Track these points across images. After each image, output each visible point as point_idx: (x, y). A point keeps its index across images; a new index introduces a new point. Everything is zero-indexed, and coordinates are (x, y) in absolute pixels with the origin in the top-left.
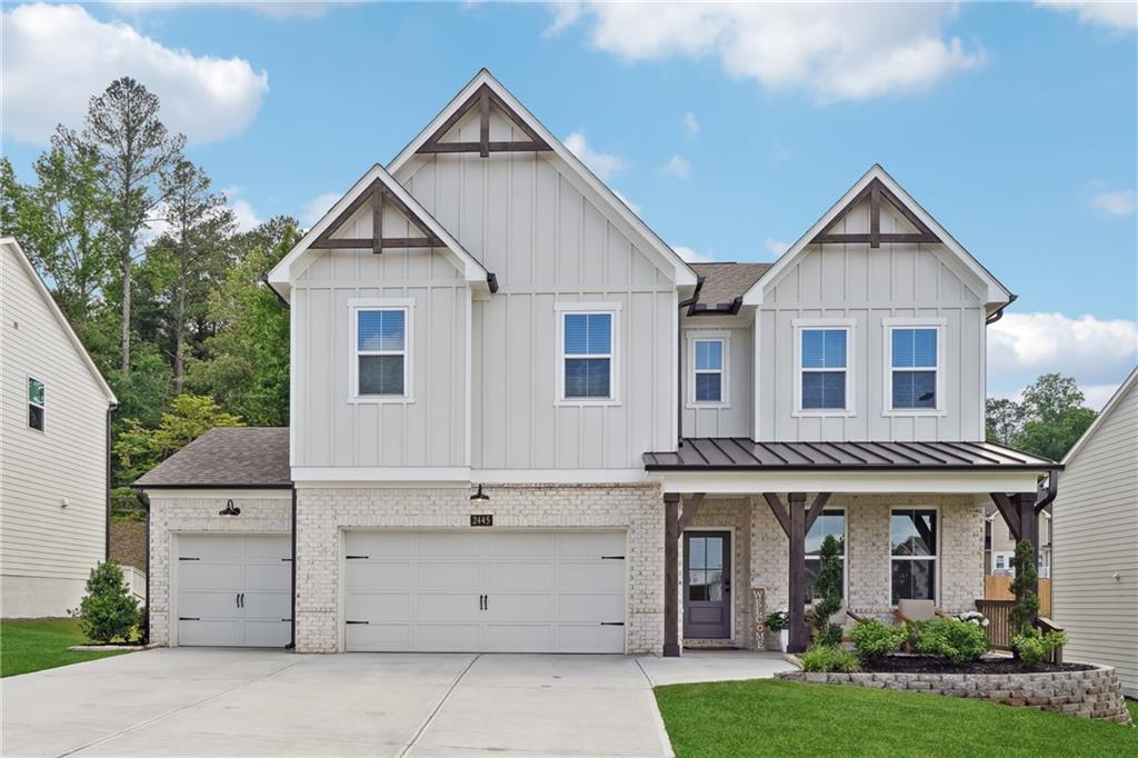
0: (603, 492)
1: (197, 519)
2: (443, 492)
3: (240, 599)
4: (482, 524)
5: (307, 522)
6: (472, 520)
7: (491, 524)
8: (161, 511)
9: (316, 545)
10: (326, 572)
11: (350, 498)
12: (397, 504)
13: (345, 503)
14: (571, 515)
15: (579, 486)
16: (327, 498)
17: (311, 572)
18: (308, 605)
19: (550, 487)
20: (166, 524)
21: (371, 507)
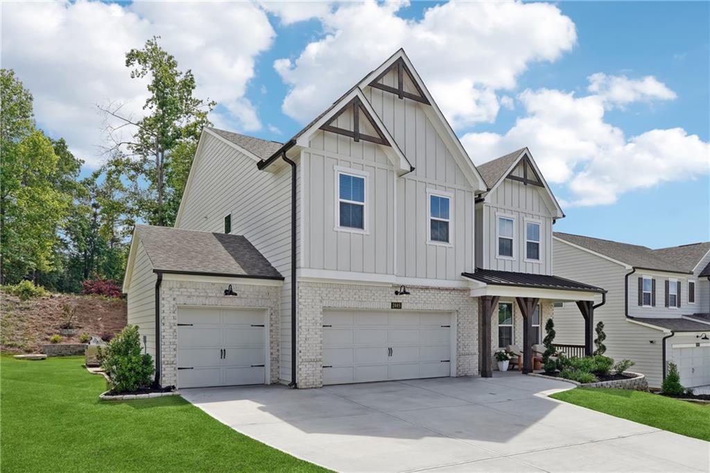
0: (448, 292)
1: (198, 296)
2: (378, 289)
3: (223, 353)
4: (396, 308)
5: (305, 304)
6: (392, 306)
7: (401, 308)
8: (170, 289)
9: (310, 318)
10: (317, 336)
11: (329, 289)
12: (355, 294)
13: (327, 292)
14: (435, 304)
15: (439, 288)
16: (316, 289)
17: (308, 336)
18: (306, 357)
19: (427, 288)
20: (174, 299)
21: (342, 296)
